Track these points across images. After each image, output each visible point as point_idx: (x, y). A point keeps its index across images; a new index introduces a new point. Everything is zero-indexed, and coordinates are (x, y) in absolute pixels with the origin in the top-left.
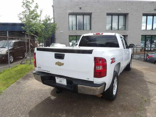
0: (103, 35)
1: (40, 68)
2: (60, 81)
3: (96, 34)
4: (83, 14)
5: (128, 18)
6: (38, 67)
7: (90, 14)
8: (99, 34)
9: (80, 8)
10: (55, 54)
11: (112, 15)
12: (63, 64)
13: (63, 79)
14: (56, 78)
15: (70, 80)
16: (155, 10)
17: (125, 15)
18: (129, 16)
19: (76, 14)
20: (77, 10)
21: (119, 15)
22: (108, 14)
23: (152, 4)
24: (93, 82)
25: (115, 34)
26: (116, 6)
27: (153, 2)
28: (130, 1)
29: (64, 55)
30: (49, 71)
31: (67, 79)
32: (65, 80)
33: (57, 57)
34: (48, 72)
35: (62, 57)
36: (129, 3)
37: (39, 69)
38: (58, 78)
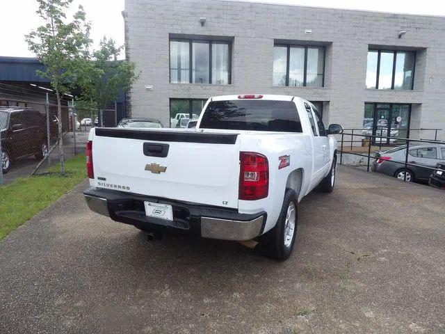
0: (262, 99)
1: (104, 179)
2: (157, 212)
3: (245, 97)
4: (210, 40)
5: (331, 55)
6: (99, 178)
7: (229, 41)
8: (253, 97)
9: (203, 23)
10: (144, 144)
11: (288, 44)
12: (164, 170)
13: (163, 205)
14: (146, 203)
15: (181, 209)
16: (400, 37)
17: (324, 48)
18: (334, 50)
19: (189, 39)
20: (193, 29)
21: (306, 45)
22: (278, 43)
23: (393, 20)
24: (237, 210)
25: (293, 99)
26: (300, 21)
27: (395, 16)
28: (335, 10)
29: (168, 146)
30: (128, 188)
31: (175, 204)
32: (170, 207)
33: (149, 151)
35: (161, 152)
36: (334, 14)
37: (103, 181)
38: (152, 203)
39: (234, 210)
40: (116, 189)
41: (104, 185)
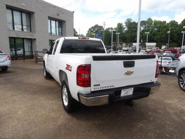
1: (99, 85)
5: (34, 18)
6: (94, 86)
8: (86, 39)
10: (124, 62)
11: (12, 9)
12: (132, 73)
16: (58, 15)
17: (29, 14)
22: (8, 7)
27: (56, 7)
29: (134, 62)
33: (127, 65)
34: (112, 87)
35: (132, 65)
38: (125, 90)
39: (153, 82)
40: (106, 88)
41: (98, 88)
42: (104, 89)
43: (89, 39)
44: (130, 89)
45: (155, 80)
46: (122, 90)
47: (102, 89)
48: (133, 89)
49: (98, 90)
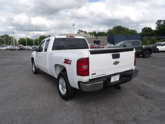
1: (95, 74)
6: (92, 74)
8: (72, 37)
10: (112, 55)
12: (118, 62)
33: (114, 57)
34: (105, 75)
35: (118, 56)
38: (114, 77)
39: (133, 70)
40: (100, 76)
41: (94, 77)
42: (99, 76)
43: (75, 37)
44: (117, 76)
45: (134, 68)
46: (112, 77)
47: (97, 77)
48: (119, 75)
49: (94, 78)
